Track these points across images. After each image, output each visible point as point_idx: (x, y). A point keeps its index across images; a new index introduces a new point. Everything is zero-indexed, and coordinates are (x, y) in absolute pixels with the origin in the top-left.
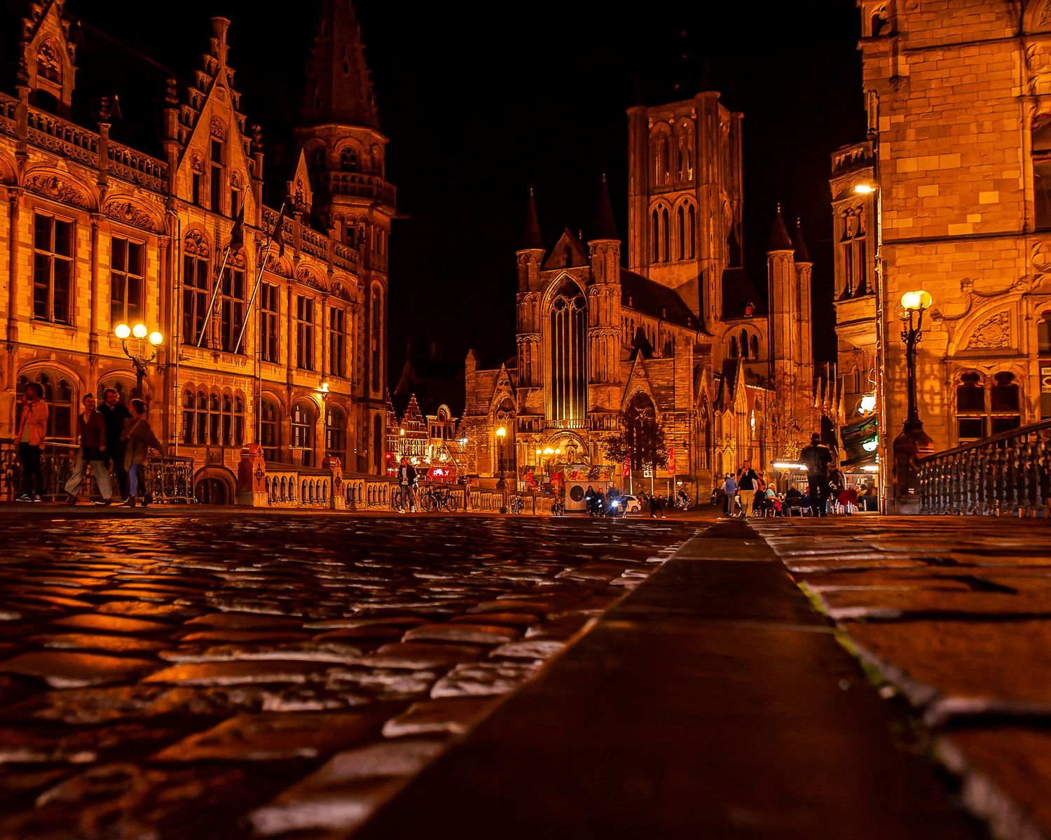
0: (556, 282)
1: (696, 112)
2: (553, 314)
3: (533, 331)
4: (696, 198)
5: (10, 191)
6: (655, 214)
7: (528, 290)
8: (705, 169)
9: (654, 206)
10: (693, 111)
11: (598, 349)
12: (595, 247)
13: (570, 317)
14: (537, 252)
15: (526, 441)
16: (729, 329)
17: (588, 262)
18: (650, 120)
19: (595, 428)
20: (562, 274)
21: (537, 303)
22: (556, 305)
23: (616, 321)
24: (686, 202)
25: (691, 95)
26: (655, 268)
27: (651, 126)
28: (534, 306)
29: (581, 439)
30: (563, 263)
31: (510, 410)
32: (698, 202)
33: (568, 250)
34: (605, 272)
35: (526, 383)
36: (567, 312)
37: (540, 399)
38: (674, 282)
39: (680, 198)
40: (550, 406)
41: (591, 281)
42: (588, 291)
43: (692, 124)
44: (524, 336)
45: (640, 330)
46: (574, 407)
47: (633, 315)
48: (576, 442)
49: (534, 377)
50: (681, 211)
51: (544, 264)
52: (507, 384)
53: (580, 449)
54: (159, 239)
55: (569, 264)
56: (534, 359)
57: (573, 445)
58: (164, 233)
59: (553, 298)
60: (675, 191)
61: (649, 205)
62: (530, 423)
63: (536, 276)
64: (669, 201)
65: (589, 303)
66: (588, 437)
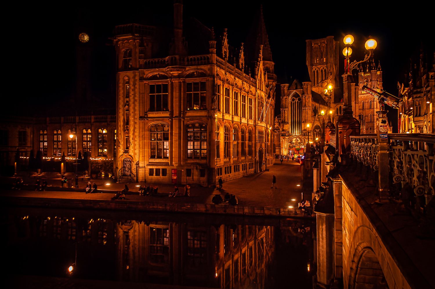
0: (292, 94)
1: (327, 42)
2: (291, 102)
3: (286, 107)
4: (326, 67)
5: (240, 91)
6: (314, 71)
7: (284, 96)
8: (329, 59)
9: (314, 69)
10: (326, 41)
11: (305, 113)
12: (305, 84)
13: (296, 104)
14: (287, 85)
15: (284, 139)
16: (336, 106)
17: (302, 88)
18: (313, 43)
19: (304, 135)
20: (294, 91)
21: (287, 99)
22: (292, 100)
23: (310, 105)
24: (323, 68)
25: (325, 37)
26: (314, 87)
27: (313, 45)
28: (286, 100)
29: (300, 139)
30: (295, 88)
31: (278, 130)
32: (327, 68)
33: (296, 84)
34: (307, 91)
35: (284, 122)
36: (295, 102)
37: (287, 127)
38: (320, 92)
39: (321, 67)
40: (290, 129)
41: (303, 94)
42: (302, 97)
43: (325, 45)
44: (283, 109)
45: (315, 107)
46: (298, 129)
47: (314, 103)
48: (298, 139)
49: (286, 120)
50: (322, 70)
51: (289, 88)
52: (277, 122)
53: (299, 141)
54: (254, 97)
55: (296, 89)
56: (286, 115)
57: (297, 140)
58: (255, 96)
59: (291, 98)
60: (320, 65)
61: (312, 69)
62: (285, 134)
63: (287, 92)
64: (318, 68)
65: (303, 100)
66: (302, 138)
